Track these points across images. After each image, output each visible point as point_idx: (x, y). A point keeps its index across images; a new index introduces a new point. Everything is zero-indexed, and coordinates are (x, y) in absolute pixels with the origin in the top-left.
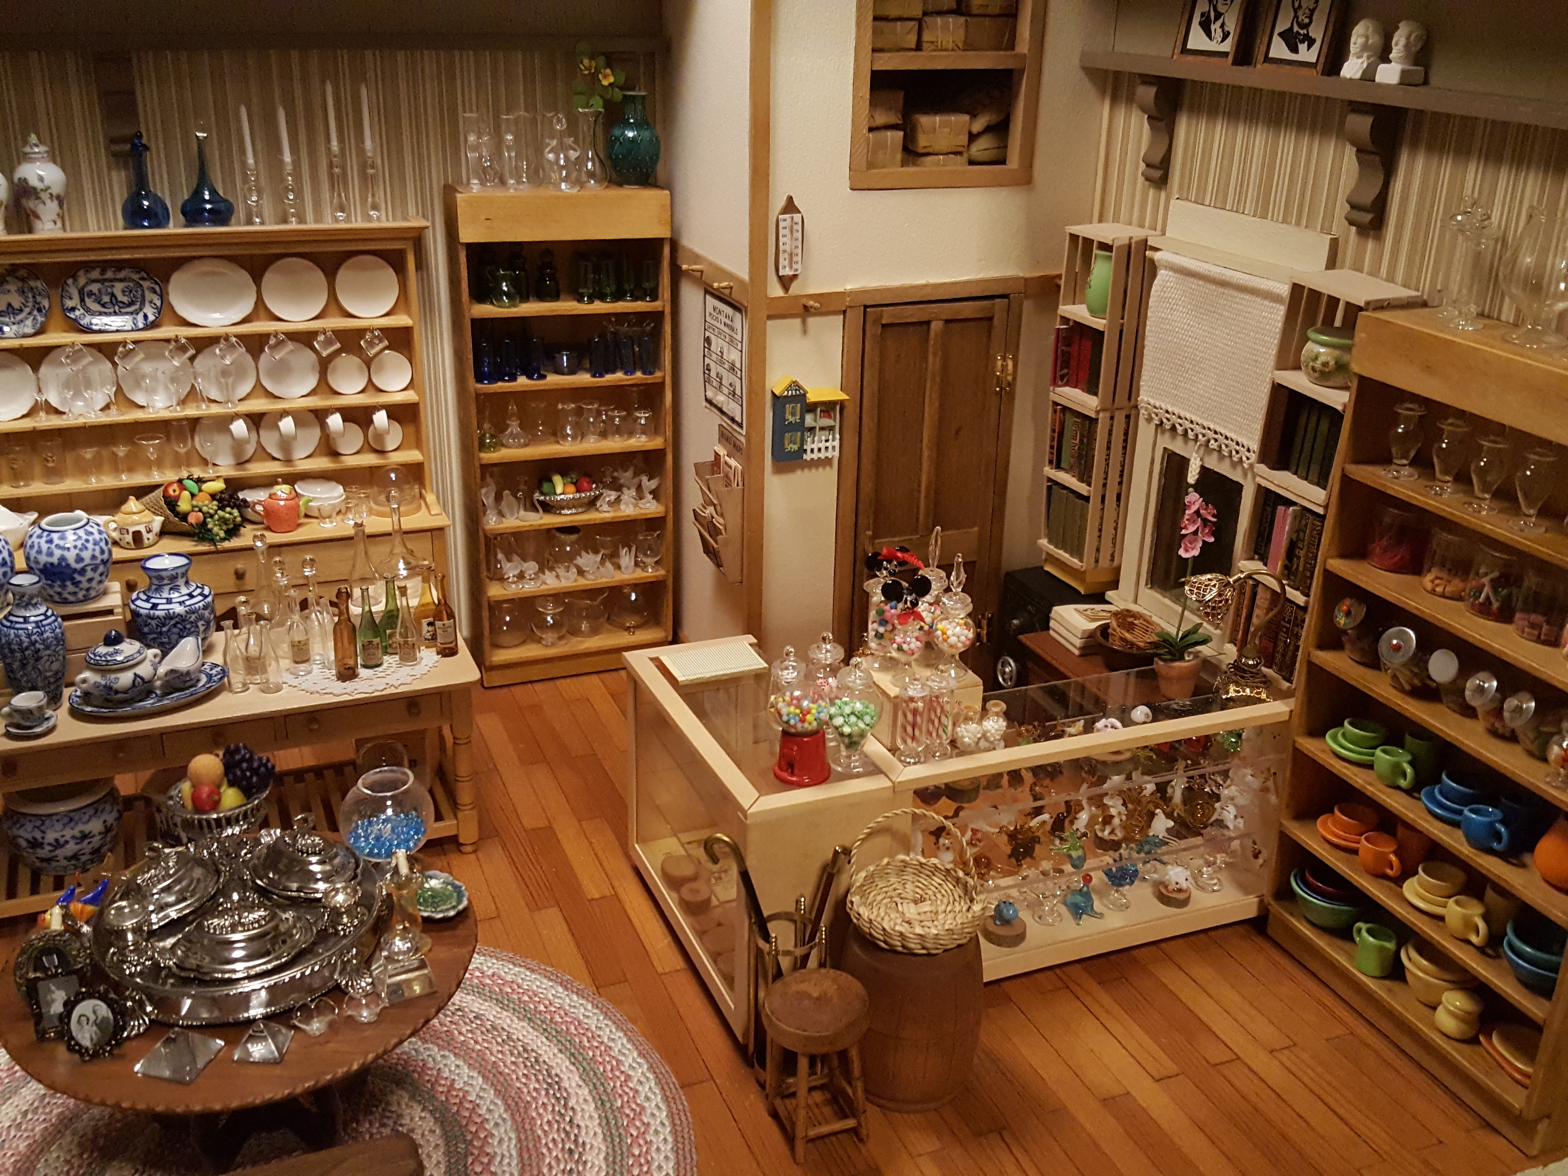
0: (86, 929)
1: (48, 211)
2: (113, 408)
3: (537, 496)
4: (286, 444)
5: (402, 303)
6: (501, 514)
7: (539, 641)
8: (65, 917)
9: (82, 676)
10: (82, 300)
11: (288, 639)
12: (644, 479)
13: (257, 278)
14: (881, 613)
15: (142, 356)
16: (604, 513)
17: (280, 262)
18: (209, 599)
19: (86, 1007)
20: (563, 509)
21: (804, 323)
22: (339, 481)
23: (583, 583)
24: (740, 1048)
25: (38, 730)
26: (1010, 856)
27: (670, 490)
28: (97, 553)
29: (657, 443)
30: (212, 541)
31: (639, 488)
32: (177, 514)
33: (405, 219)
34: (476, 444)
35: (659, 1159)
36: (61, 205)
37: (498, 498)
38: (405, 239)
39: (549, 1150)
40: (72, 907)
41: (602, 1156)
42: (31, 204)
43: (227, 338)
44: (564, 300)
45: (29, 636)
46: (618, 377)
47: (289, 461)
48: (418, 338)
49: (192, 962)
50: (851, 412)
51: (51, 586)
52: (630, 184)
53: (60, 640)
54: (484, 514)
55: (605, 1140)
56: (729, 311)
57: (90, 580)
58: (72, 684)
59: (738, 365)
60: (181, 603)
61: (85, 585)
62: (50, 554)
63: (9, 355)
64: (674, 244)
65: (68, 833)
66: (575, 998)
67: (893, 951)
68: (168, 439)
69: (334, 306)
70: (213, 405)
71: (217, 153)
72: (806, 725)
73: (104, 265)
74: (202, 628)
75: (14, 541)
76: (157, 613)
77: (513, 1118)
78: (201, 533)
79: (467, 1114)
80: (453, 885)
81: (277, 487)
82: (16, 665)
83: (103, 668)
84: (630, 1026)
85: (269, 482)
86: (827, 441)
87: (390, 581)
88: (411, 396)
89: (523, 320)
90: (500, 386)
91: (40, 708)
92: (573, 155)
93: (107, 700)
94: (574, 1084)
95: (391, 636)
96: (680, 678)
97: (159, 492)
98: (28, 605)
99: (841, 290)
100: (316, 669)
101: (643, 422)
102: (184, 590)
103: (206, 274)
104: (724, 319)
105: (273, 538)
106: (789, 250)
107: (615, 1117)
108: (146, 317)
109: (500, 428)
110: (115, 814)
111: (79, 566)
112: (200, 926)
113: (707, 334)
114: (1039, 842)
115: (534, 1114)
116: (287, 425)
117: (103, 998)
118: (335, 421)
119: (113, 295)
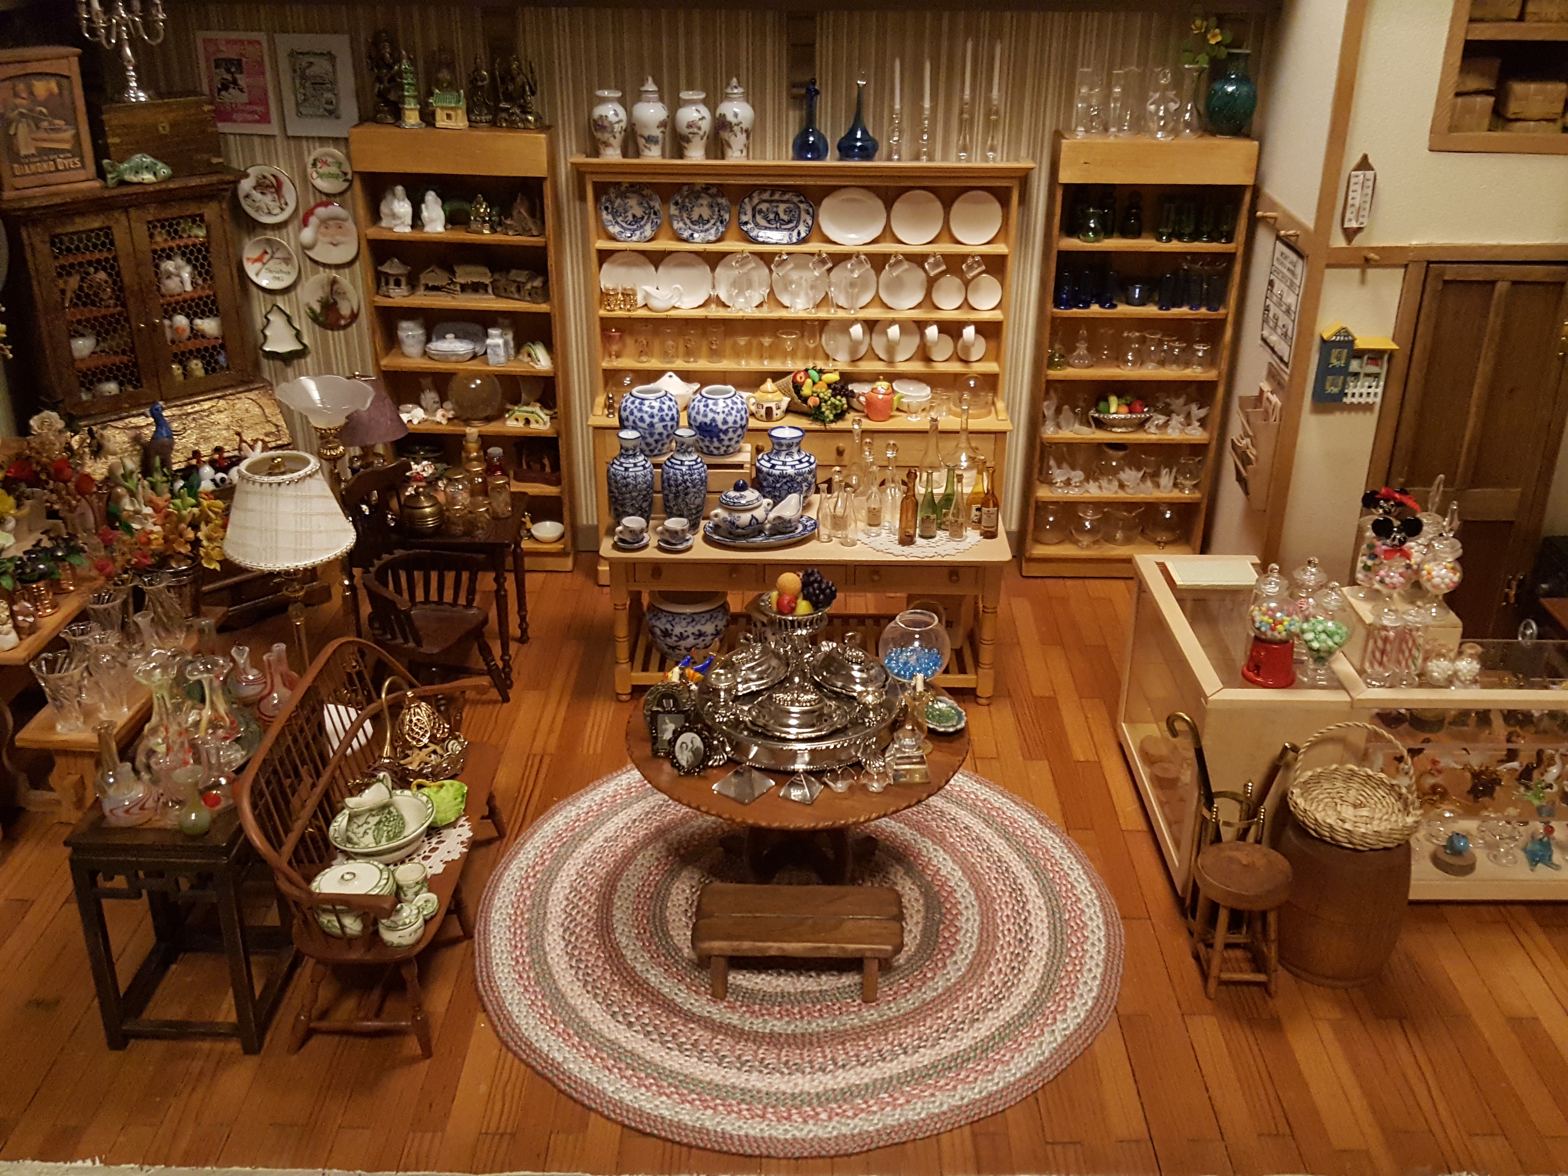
0: (694, 687)
1: (738, 141)
2: (765, 306)
3: (1092, 413)
4: (891, 348)
5: (1002, 235)
6: (1059, 426)
7: (1076, 542)
8: (682, 676)
9: (715, 511)
10: (754, 216)
11: (866, 506)
12: (1194, 408)
13: (889, 206)
14: (1371, 547)
15: (791, 265)
16: (1151, 435)
17: (907, 194)
18: (813, 466)
19: (686, 737)
20: (1114, 426)
21: (1363, 273)
22: (928, 383)
23: (1122, 495)
24: (1179, 900)
25: (680, 547)
26: (1469, 792)
27: (1218, 420)
28: (738, 419)
29: (1211, 375)
30: (823, 422)
31: (1188, 416)
32: (800, 397)
33: (1017, 160)
34: (1045, 362)
35: (1090, 964)
36: (748, 137)
37: (1058, 411)
38: (1012, 178)
39: (1004, 935)
40: (687, 671)
41: (1045, 950)
42: (725, 135)
43: (858, 256)
44: (1147, 238)
45: (683, 475)
46: (1183, 311)
47: (891, 362)
48: (1012, 266)
49: (761, 721)
50: (1400, 363)
51: (703, 440)
52: (1222, 134)
53: (704, 482)
54: (1043, 424)
55: (1049, 939)
56: (1293, 257)
57: (730, 440)
58: (707, 518)
59: (1293, 308)
60: (793, 466)
61: (726, 443)
62: (705, 416)
63: (693, 255)
64: (1256, 190)
65: (690, 630)
66: (1047, 831)
67: (1321, 840)
68: (803, 336)
69: (946, 233)
70: (839, 310)
71: (872, 98)
72: (1276, 633)
73: (774, 189)
74: (805, 488)
75: (681, 404)
76: (775, 472)
77: (980, 906)
78: (816, 414)
79: (945, 894)
80: (956, 709)
81: (878, 383)
82: (671, 496)
83: (731, 507)
84: (1088, 862)
85: (873, 378)
86: (1370, 387)
87: (951, 470)
88: (997, 315)
89: (1106, 255)
90: (1075, 312)
91: (683, 530)
92: (1173, 106)
93: (730, 533)
94: (1033, 894)
95: (946, 515)
96: (1179, 581)
97: (790, 378)
98: (685, 452)
99: (1406, 245)
100: (884, 533)
101: (1200, 354)
102: (796, 457)
103: (848, 200)
104: (1289, 265)
105: (867, 424)
106: (1357, 205)
107: (1062, 926)
108: (799, 234)
109: (1070, 349)
110: (724, 622)
111: (724, 427)
112: (770, 697)
113: (1272, 277)
114: (1500, 784)
115: (997, 908)
116: (894, 331)
117: (699, 733)
118: (932, 332)
119: (777, 214)
